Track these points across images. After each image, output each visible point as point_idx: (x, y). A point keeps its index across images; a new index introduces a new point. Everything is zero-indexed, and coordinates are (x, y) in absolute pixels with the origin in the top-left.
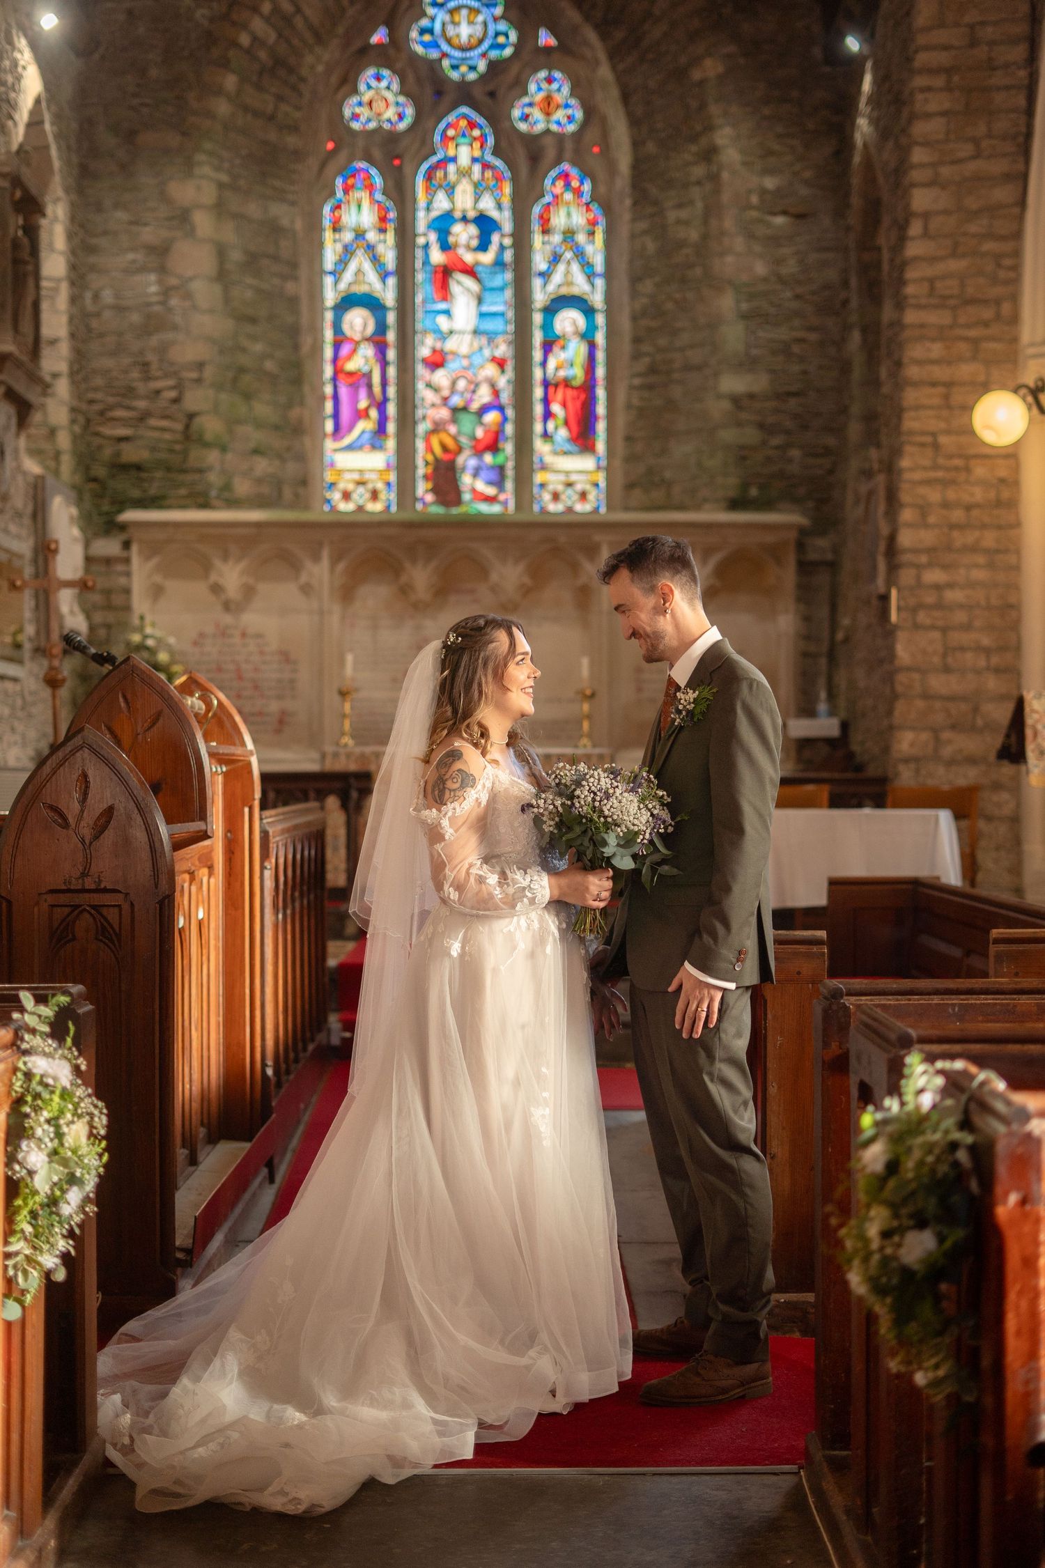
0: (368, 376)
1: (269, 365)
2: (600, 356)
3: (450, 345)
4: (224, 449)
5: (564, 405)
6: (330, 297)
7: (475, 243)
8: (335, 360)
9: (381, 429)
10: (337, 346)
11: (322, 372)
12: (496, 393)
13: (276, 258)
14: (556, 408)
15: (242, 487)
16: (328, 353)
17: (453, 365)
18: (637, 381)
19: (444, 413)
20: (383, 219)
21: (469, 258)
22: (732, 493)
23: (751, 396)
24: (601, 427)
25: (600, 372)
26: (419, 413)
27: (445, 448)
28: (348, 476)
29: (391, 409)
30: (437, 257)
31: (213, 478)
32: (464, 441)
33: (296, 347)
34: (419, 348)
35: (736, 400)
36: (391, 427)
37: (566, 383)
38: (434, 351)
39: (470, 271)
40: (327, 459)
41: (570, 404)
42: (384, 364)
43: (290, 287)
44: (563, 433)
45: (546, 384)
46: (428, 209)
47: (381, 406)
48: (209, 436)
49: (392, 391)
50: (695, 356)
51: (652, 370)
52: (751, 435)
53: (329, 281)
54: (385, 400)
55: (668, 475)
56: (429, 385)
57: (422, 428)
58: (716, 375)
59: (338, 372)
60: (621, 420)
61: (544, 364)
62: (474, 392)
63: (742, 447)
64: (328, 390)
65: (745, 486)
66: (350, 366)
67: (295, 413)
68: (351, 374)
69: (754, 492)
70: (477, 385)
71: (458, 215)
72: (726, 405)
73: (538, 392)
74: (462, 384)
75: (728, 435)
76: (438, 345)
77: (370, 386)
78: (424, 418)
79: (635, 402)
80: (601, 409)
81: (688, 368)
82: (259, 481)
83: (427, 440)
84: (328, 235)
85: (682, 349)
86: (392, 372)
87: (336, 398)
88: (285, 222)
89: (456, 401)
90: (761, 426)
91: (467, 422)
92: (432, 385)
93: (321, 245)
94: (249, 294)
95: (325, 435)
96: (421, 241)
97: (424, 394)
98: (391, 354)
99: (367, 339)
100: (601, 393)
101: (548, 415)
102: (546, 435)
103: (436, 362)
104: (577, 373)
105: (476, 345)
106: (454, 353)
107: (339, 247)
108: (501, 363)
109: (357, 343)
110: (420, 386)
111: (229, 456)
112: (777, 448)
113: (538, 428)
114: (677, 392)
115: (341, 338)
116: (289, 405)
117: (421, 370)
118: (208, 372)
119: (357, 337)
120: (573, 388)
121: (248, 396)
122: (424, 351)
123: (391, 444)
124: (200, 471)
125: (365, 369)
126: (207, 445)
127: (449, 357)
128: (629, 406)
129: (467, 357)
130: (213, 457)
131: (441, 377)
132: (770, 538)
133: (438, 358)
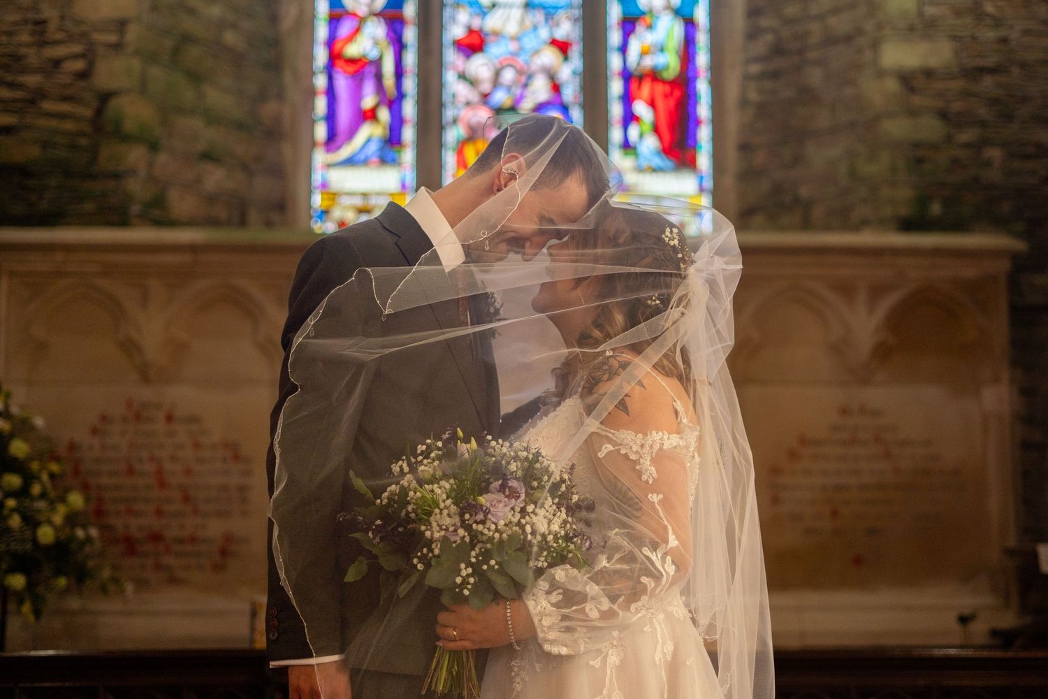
0: (378, 63)
1: (230, 37)
2: (702, 39)
3: (492, 22)
4: (154, 147)
5: (652, 103)
8: (330, 43)
9: (393, 139)
10: (335, 19)
11: (310, 58)
12: (556, 88)
14: (641, 108)
15: (181, 203)
16: (322, 32)
17: (496, 50)
18: (755, 69)
19: (483, 115)
22: (904, 211)
23: (929, 73)
24: (704, 134)
25: (702, 59)
26: (449, 114)
28: (346, 201)
29: (409, 109)
31: (134, 186)
33: (274, 19)
34: (448, 27)
35: (907, 80)
36: (409, 134)
37: (654, 76)
38: (471, 31)
40: (317, 177)
41: (660, 103)
42: (399, 46)
44: (649, 144)
45: (627, 76)
47: (394, 104)
48: (129, 126)
49: (410, 85)
50: (840, 24)
51: (778, 50)
52: (930, 128)
54: (401, 96)
55: (804, 192)
56: (462, 76)
57: (453, 135)
58: (876, 45)
59: (335, 57)
60: (733, 123)
61: (623, 49)
62: (525, 86)
63: (916, 145)
64: (321, 82)
65: (923, 201)
66: (352, 50)
67: (269, 109)
68: (352, 61)
69: (936, 209)
70: (530, 77)
72: (892, 85)
73: (616, 87)
74: (508, 76)
75: (896, 128)
76: (476, 23)
77: (379, 77)
78: (455, 121)
79: (753, 96)
80: (704, 110)
81: (830, 40)
82: (211, 199)
83: (458, 148)
85: (821, 17)
86: (410, 58)
87: (331, 93)
89: (501, 97)
90: (944, 115)
92: (467, 76)
95: (314, 144)
97: (454, 86)
98: (410, 35)
99: (376, 15)
100: (703, 87)
101: (630, 118)
102: (627, 146)
103: (473, 44)
104: (670, 63)
105: (528, 23)
106: (497, 34)
108: (563, 47)
109: (362, 20)
110: (450, 77)
111: (162, 158)
112: (968, 145)
113: (616, 135)
114: (815, 76)
115: (338, 11)
116: (262, 97)
117: (451, 56)
118: (132, 34)
119: (362, 10)
120: (664, 82)
121: (196, 78)
122: (456, 31)
123: (408, 156)
124: (116, 176)
125: (373, 54)
126: (126, 138)
127: (490, 38)
128: (744, 103)
129: (516, 38)
130: (135, 156)
131: (479, 66)
132: (969, 272)
133: (475, 40)
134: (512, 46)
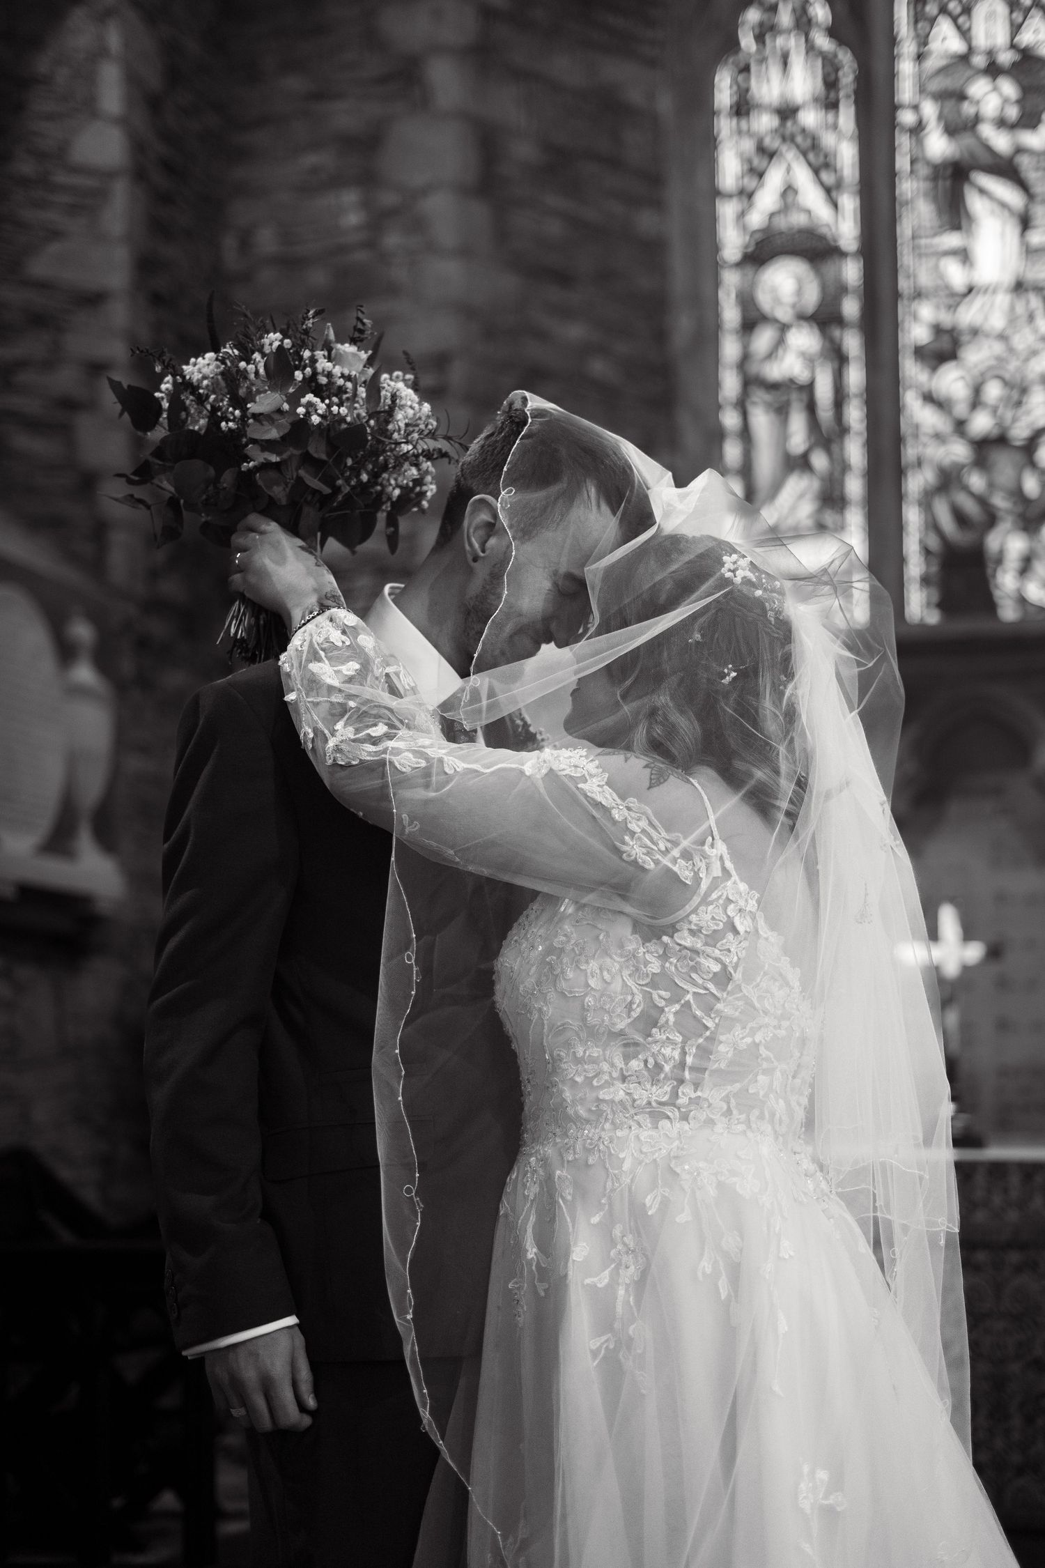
0: (809, 388)
1: (598, 367)
3: (968, 315)
6: (732, 242)
7: (1013, 113)
9: (835, 492)
11: (716, 385)
13: (614, 163)
17: (976, 356)
19: (959, 451)
20: (831, 84)
21: (1001, 142)
26: (910, 452)
27: (960, 517)
29: (855, 451)
30: (938, 145)
32: (1000, 502)
33: (661, 336)
34: (906, 325)
38: (938, 330)
39: (1007, 169)
43: (646, 221)
46: (920, 57)
47: (833, 443)
49: (855, 414)
53: (727, 211)
54: (842, 430)
56: (929, 398)
57: (915, 483)
62: (1019, 404)
64: (732, 418)
66: (776, 371)
68: (773, 387)
70: (1024, 391)
71: (979, 61)
74: (993, 391)
76: (946, 319)
77: (811, 407)
78: (919, 463)
83: (926, 502)
84: (725, 126)
86: (855, 377)
87: (745, 434)
88: (635, 96)
89: (982, 423)
91: (1005, 466)
92: (935, 396)
93: (710, 143)
94: (554, 228)
96: (907, 118)
98: (853, 343)
103: (943, 350)
106: (975, 332)
107: (748, 145)
109: (784, 328)
110: (912, 403)
115: (752, 315)
117: (911, 370)
118: (455, 373)
119: (784, 314)
122: (917, 332)
123: (855, 519)
125: (804, 375)
127: (968, 339)
131: (952, 380)
133: (945, 343)
134: (998, 348)
